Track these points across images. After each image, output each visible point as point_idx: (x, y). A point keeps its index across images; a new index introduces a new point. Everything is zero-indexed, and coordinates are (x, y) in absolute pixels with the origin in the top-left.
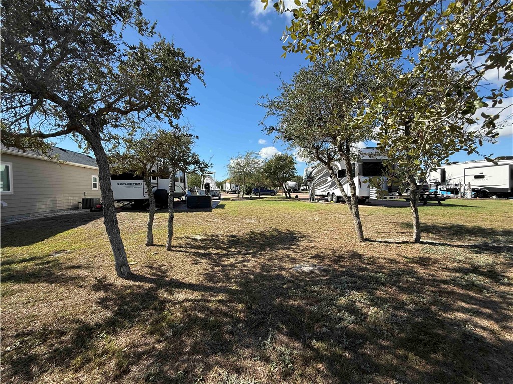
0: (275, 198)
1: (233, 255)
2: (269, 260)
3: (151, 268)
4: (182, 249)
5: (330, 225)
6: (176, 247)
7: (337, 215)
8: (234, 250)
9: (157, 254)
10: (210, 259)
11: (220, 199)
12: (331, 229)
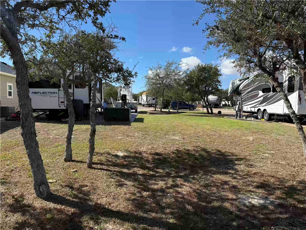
0: (195, 113)
1: (162, 177)
2: (206, 186)
3: (72, 188)
4: (104, 167)
5: (270, 147)
6: (97, 164)
7: (273, 135)
8: (161, 171)
9: (76, 171)
10: (136, 180)
11: (136, 112)
12: (272, 152)
